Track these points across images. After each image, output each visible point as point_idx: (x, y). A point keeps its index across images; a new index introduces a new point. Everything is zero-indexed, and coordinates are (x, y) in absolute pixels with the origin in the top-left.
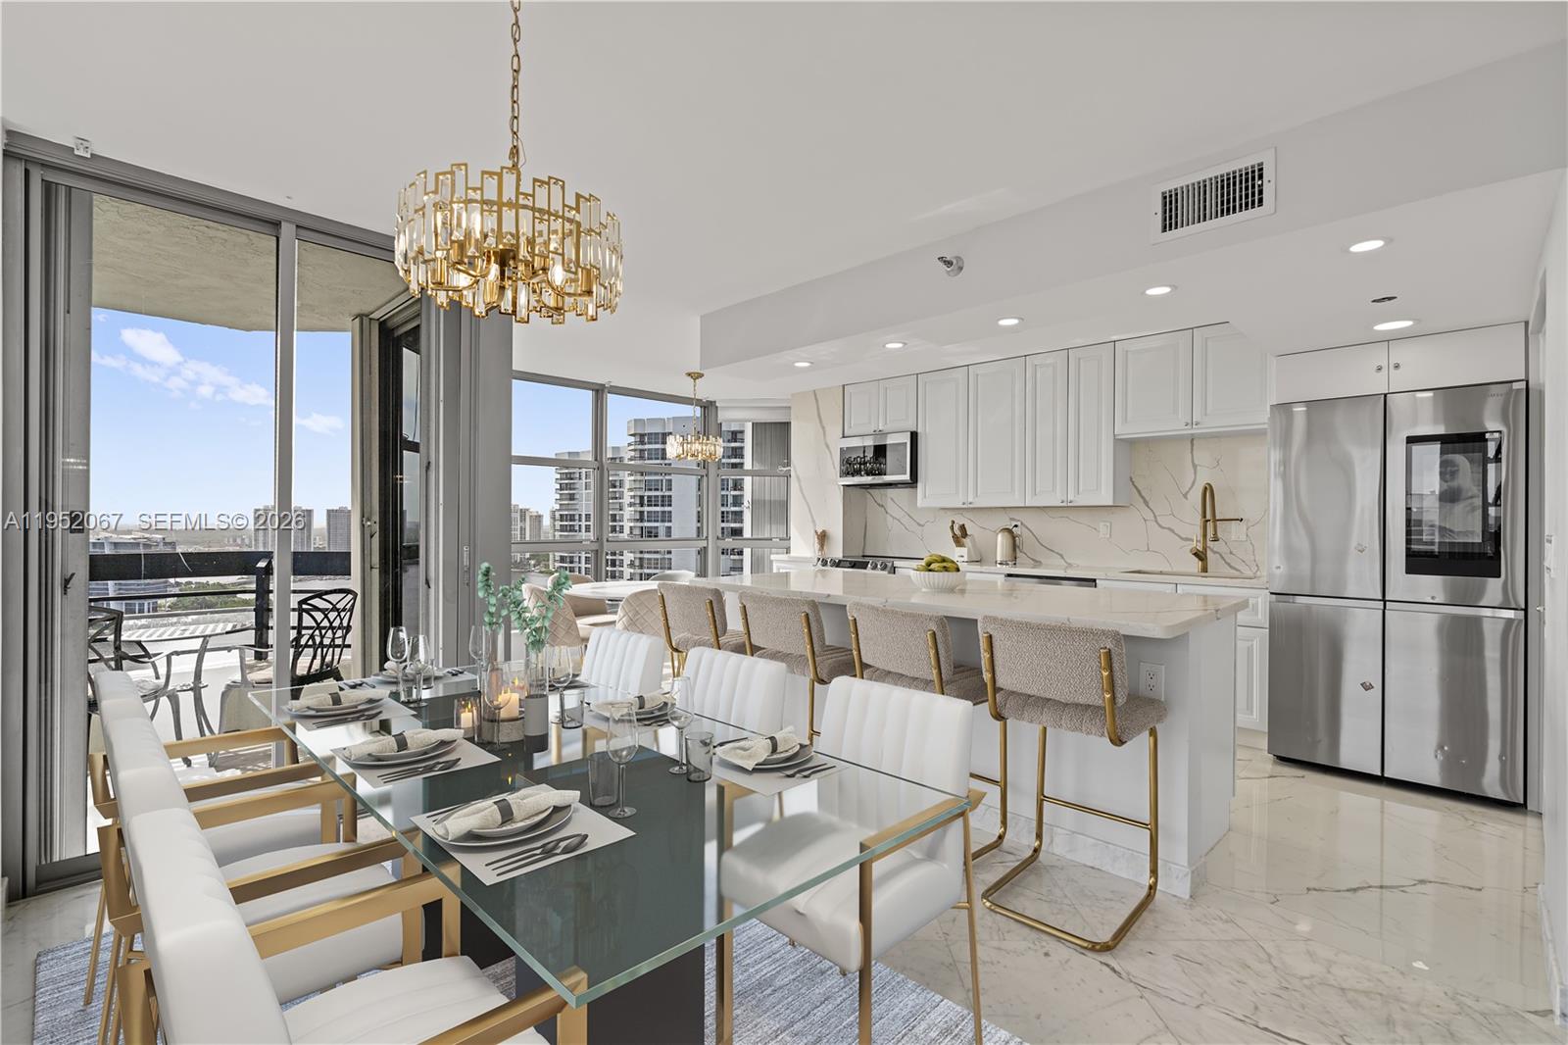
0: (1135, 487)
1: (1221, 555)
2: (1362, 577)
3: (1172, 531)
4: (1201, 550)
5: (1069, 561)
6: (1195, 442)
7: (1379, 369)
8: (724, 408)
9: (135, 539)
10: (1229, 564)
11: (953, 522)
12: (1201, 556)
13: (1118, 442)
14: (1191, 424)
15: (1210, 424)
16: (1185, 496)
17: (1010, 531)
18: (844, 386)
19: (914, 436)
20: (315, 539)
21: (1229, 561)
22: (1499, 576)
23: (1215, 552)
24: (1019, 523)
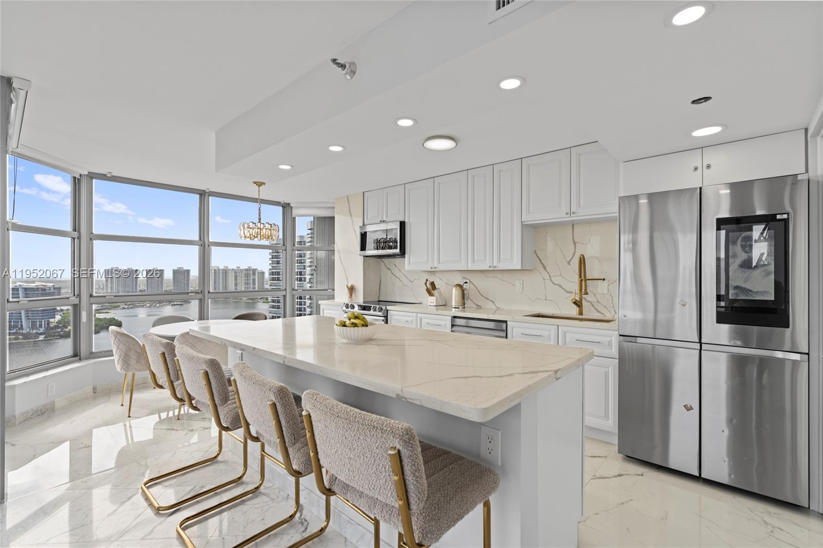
0: (538, 257)
1: (592, 304)
2: (685, 326)
3: (560, 286)
4: (578, 300)
5: (498, 306)
6: (575, 227)
7: (696, 169)
8: (296, 207)
9: (36, 286)
10: (596, 310)
11: (427, 280)
12: (578, 304)
13: (524, 226)
14: (570, 213)
15: (582, 213)
16: (569, 263)
17: (460, 286)
18: (364, 193)
19: (402, 225)
20: (140, 285)
21: (596, 307)
22: (788, 327)
23: (588, 301)
24: (468, 281)
